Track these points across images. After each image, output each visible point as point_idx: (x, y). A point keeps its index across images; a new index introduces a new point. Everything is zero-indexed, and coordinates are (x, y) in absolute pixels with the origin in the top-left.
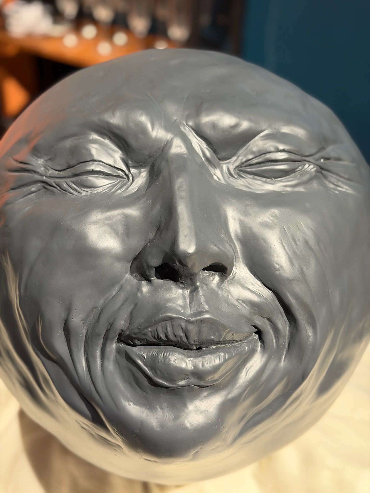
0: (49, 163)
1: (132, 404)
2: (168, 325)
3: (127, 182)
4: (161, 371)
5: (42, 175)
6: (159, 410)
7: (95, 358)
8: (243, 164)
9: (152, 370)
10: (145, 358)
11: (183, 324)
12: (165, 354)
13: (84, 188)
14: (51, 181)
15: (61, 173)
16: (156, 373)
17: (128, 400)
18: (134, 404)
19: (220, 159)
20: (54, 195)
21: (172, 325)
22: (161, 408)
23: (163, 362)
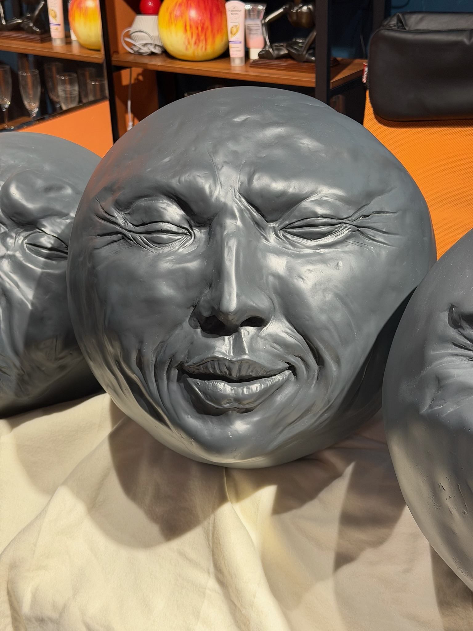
0: (128, 217)
1: (189, 417)
2: (215, 363)
3: (190, 239)
4: (210, 396)
5: (122, 227)
6: (211, 423)
7: (162, 379)
8: (287, 226)
9: (204, 394)
10: (199, 385)
11: (227, 364)
12: (214, 383)
13: (154, 244)
14: (129, 235)
15: (137, 228)
16: (207, 397)
17: (187, 414)
18: (191, 417)
19: (268, 222)
20: (131, 246)
21: (219, 363)
22: (212, 422)
23: (212, 389)
